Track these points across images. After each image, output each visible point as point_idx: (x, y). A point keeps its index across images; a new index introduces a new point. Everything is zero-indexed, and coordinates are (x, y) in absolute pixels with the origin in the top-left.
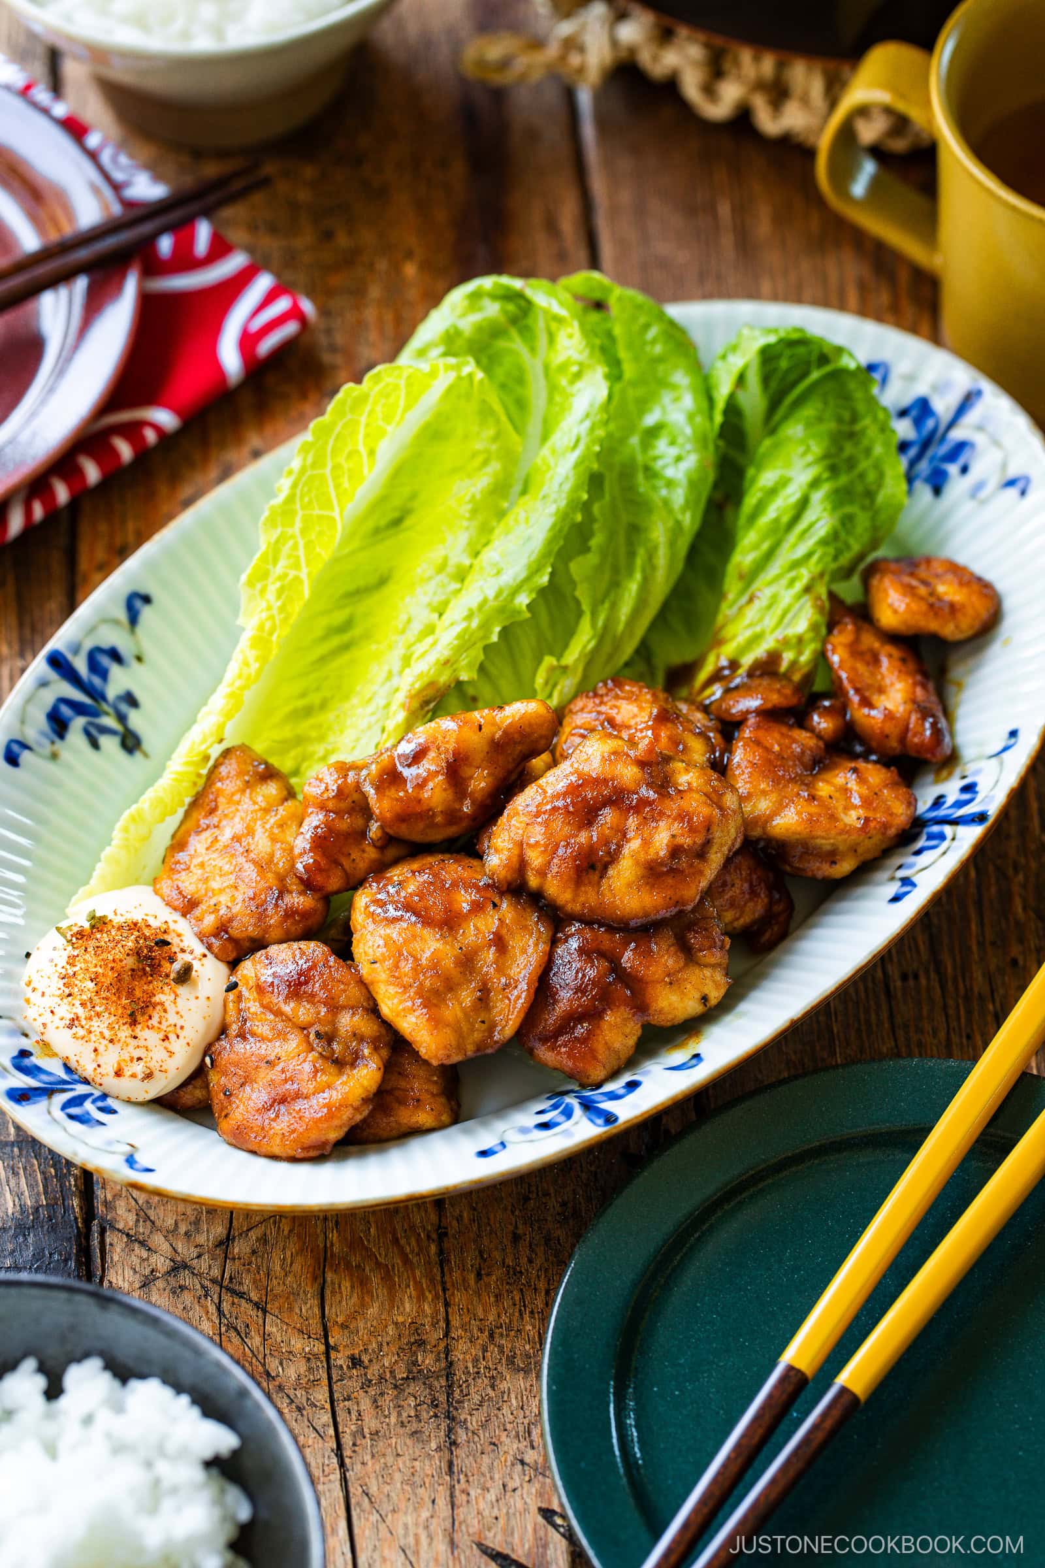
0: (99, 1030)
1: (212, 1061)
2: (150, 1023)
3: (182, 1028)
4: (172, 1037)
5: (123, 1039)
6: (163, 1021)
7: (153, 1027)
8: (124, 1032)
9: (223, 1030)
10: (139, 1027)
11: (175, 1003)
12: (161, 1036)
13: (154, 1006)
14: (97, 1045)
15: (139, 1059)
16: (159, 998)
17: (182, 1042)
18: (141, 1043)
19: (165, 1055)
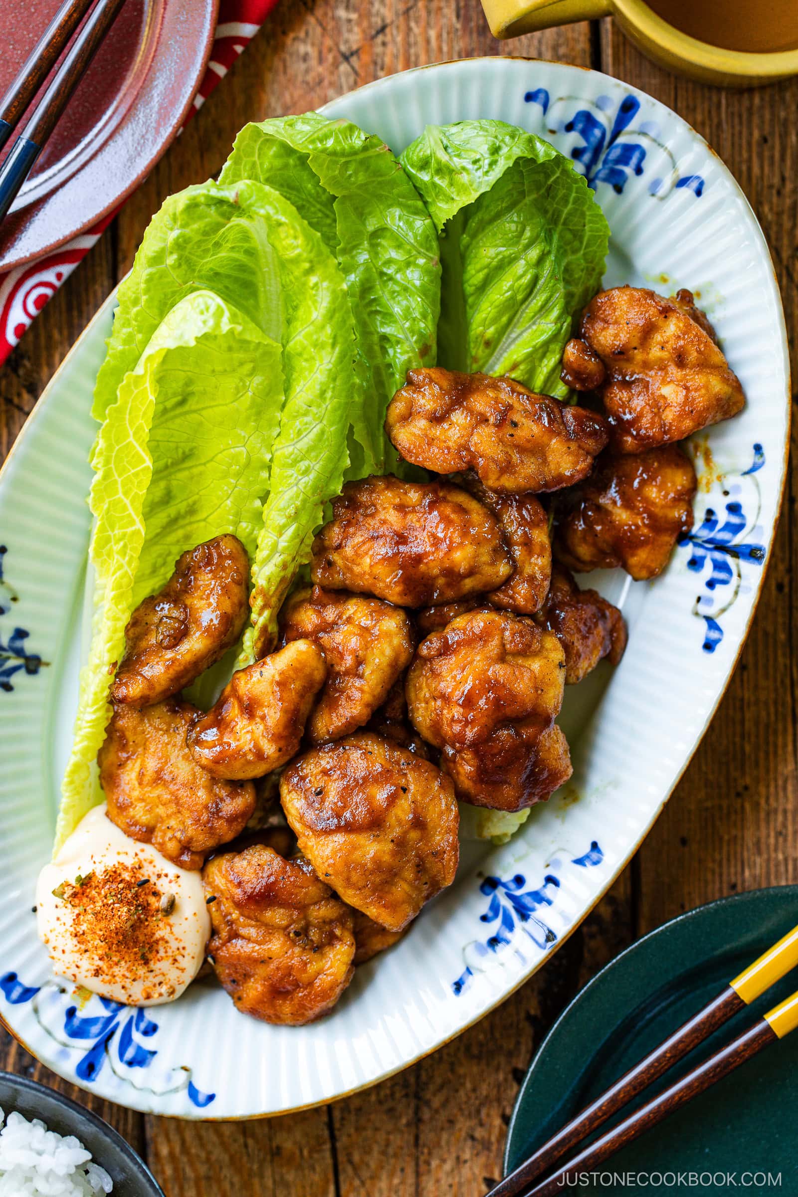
0: (120, 974)
1: (214, 958)
2: (159, 956)
3: (184, 948)
4: (179, 958)
5: (142, 975)
6: (168, 950)
7: (162, 958)
8: (142, 971)
9: (214, 932)
10: (152, 963)
11: (172, 933)
12: (171, 960)
13: (157, 942)
14: (123, 983)
15: (160, 983)
16: (159, 934)
17: (188, 958)
18: (158, 972)
19: (178, 972)
